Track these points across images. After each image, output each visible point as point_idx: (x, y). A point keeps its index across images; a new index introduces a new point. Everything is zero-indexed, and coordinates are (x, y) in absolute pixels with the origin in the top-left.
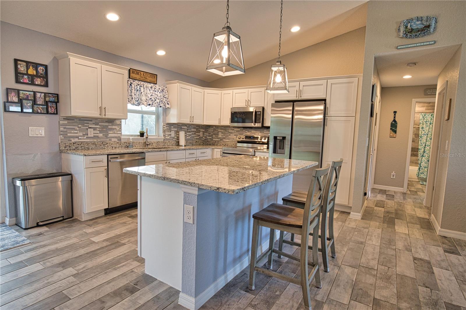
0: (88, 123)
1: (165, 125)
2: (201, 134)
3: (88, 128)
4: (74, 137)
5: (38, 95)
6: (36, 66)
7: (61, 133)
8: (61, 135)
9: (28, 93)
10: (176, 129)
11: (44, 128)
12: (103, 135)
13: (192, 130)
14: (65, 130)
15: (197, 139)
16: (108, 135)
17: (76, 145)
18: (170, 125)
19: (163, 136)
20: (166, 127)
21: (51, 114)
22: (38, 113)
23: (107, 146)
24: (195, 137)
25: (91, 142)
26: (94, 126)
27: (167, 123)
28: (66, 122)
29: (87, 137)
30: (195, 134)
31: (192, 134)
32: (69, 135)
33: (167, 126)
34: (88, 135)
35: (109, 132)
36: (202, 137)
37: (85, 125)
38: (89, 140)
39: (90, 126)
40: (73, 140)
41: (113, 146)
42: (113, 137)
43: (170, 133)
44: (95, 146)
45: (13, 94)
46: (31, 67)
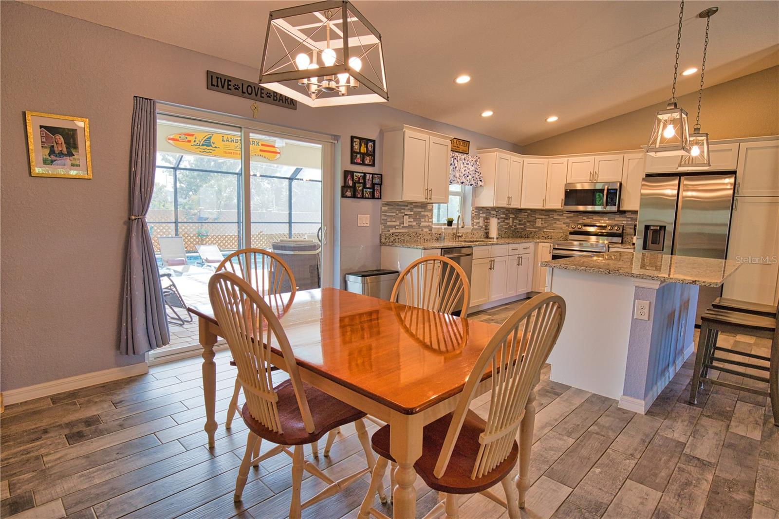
0: (404, 209)
1: (474, 209)
2: (511, 221)
3: (404, 215)
4: (392, 227)
5: (368, 176)
6: (367, 141)
7: (383, 222)
8: (382, 224)
9: (360, 175)
10: (485, 215)
11: (369, 216)
12: (416, 224)
13: (501, 216)
14: (386, 218)
15: (506, 228)
16: (421, 224)
17: (394, 237)
18: (479, 209)
19: (471, 224)
20: (475, 212)
21: (376, 198)
22: (366, 198)
23: (419, 237)
24: (504, 227)
25: (406, 233)
26: (409, 213)
27: (476, 207)
28: (386, 208)
29: (403, 227)
30: (504, 221)
31: (501, 222)
32: (388, 223)
33: (476, 210)
34: (403, 224)
35: (422, 220)
36: (511, 226)
37: (402, 211)
38: (403, 231)
39: (406, 213)
40: (392, 231)
41: (425, 237)
42: (425, 227)
43: (478, 221)
44: (409, 238)
45: (349, 177)
46: (363, 144)
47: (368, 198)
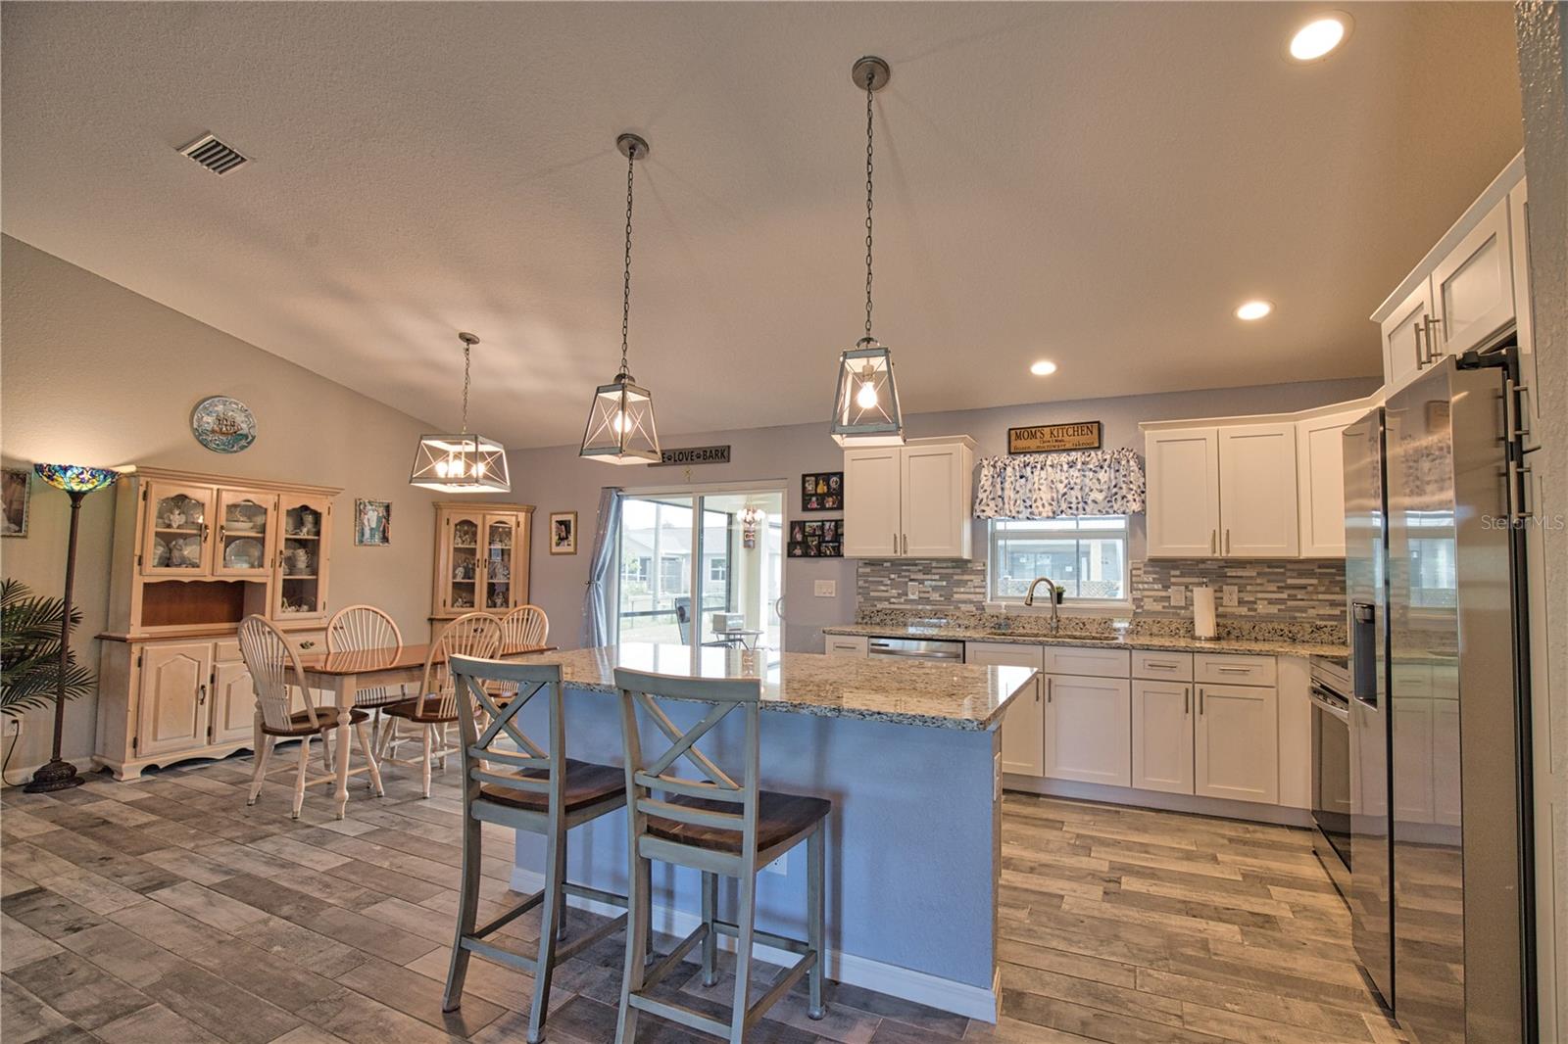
0: (909, 571)
1: (1141, 564)
3: (908, 580)
4: (880, 599)
5: (827, 525)
6: (828, 477)
7: (861, 591)
8: (859, 594)
9: (815, 524)
10: (1195, 580)
11: (834, 582)
12: (940, 596)
14: (867, 585)
16: (952, 596)
17: (882, 616)
18: (1166, 564)
19: (1128, 600)
20: (1145, 573)
22: (826, 556)
25: (911, 610)
26: (920, 576)
27: (1149, 559)
28: (868, 570)
29: (904, 600)
32: (872, 594)
33: (1151, 569)
34: (907, 595)
35: (955, 590)
37: (903, 574)
38: (909, 607)
39: (912, 577)
40: (880, 606)
41: (960, 622)
42: (965, 602)
43: (1163, 594)
44: (919, 620)
45: (797, 529)
46: (821, 482)
47: (831, 556)
